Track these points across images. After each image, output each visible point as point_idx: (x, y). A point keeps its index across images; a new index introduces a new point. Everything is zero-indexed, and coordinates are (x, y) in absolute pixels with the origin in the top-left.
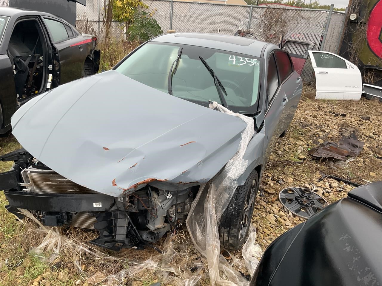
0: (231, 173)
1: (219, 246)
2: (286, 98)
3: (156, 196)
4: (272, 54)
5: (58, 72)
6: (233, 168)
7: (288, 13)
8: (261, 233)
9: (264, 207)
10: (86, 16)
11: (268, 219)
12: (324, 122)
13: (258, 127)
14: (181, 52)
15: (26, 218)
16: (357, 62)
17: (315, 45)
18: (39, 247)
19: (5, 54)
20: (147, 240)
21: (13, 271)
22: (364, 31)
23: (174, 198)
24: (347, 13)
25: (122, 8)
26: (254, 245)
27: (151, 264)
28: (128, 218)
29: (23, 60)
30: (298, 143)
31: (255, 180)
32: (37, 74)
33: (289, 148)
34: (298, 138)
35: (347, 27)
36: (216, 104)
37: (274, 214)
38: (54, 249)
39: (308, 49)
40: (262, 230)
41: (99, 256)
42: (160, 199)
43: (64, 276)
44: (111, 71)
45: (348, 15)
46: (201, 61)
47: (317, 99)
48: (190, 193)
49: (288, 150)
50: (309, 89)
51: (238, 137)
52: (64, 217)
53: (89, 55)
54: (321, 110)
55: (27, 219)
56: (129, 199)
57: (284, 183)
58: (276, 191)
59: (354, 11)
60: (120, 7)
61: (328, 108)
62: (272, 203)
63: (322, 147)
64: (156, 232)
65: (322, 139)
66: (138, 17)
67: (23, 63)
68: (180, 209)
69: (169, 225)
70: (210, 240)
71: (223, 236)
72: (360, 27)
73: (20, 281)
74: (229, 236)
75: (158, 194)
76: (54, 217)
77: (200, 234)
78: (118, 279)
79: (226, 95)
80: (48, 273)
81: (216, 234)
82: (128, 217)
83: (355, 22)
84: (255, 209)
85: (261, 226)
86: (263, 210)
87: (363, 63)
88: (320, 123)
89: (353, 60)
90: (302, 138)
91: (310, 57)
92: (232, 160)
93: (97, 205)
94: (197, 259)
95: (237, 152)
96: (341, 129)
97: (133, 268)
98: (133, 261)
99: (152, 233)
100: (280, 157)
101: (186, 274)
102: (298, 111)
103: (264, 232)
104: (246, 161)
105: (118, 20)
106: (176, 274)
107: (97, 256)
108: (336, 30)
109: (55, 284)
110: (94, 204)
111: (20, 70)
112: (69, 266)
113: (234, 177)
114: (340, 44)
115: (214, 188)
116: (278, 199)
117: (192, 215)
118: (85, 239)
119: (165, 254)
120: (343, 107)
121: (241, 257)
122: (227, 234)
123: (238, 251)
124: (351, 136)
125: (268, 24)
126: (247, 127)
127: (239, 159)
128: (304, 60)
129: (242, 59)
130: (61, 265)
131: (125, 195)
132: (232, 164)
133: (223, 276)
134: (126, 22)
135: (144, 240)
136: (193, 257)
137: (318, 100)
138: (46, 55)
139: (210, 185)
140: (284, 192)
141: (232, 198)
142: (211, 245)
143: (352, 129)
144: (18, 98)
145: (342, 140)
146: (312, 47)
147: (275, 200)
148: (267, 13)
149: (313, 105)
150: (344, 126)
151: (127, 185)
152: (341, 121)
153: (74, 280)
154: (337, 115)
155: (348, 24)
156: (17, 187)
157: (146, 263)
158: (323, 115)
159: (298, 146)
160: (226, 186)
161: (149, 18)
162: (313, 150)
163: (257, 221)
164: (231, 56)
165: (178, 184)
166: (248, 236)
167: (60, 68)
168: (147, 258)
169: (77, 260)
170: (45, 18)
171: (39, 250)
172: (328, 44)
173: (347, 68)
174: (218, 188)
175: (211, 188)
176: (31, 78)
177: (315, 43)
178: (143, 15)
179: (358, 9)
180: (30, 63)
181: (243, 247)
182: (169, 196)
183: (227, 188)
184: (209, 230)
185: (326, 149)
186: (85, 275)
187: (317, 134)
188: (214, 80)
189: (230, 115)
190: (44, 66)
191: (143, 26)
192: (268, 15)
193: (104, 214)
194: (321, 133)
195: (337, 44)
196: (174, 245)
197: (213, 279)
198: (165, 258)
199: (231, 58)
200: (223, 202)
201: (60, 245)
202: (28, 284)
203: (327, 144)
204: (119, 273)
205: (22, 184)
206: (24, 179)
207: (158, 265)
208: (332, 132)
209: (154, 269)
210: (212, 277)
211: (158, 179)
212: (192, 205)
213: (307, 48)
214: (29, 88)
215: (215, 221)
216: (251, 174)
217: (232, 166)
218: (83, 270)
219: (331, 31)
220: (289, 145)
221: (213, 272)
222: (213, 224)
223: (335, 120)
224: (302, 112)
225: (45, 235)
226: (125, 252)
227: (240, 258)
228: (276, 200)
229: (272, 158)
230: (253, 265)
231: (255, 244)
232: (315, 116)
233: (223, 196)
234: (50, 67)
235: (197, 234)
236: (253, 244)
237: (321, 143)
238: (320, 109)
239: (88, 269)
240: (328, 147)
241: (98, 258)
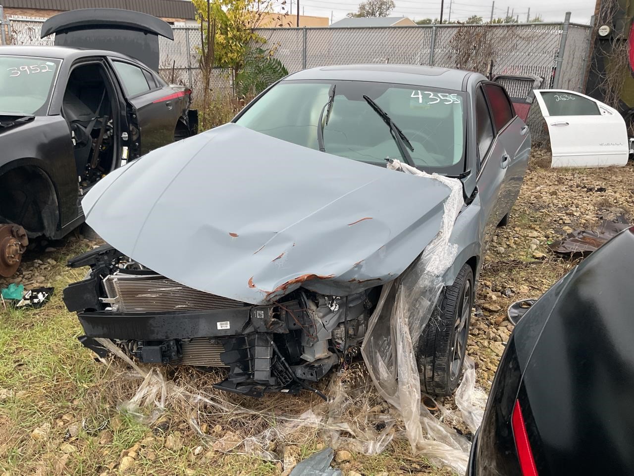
0: (432, 266)
1: (418, 384)
2: (508, 156)
3: (313, 307)
4: (479, 87)
5: (137, 144)
6: (434, 257)
7: (496, 33)
8: (483, 370)
9: (485, 332)
10: (170, 60)
11: (493, 349)
12: (571, 201)
13: (469, 196)
14: (334, 92)
15: (110, 355)
16: (616, 105)
17: (543, 81)
18: (132, 400)
19: (59, 115)
20: (303, 377)
21: (96, 438)
22: (625, 52)
23: (341, 310)
24: (593, 26)
25: (225, 45)
26: (474, 389)
27: (311, 419)
28: (271, 345)
29: (83, 126)
30: (530, 235)
31: (469, 280)
32: (104, 148)
33: (517, 243)
34: (530, 227)
35: (595, 48)
36: (397, 163)
37: (502, 341)
38: (157, 403)
39: (532, 88)
40: (484, 366)
41: (229, 410)
42: (320, 312)
43: (175, 441)
44: (229, 125)
45: (596, 29)
46: (367, 102)
47: (553, 168)
48: (366, 303)
49: (514, 246)
50: (539, 153)
51: (438, 209)
52: (172, 348)
53: (181, 117)
54: (563, 183)
55: (113, 357)
56: (273, 312)
57: (513, 294)
58: (502, 307)
59: (604, 21)
60: (222, 44)
61: (573, 180)
62: (497, 325)
63: (571, 239)
64: (316, 365)
65: (569, 226)
66: (251, 58)
67: (83, 131)
68: (352, 330)
69: (335, 355)
70: (404, 374)
71: (423, 370)
72: (617, 46)
73: (107, 452)
74: (433, 370)
75: (317, 305)
76: (157, 348)
77: (385, 370)
78: (261, 443)
79: (412, 150)
80: (150, 439)
81: (413, 365)
82: (272, 343)
83: (608, 40)
84: (470, 335)
85: (482, 360)
86: (484, 336)
87: (627, 104)
88: (563, 203)
89: (609, 101)
90: (535, 226)
91: (537, 100)
92: (432, 246)
93: (223, 326)
94: (383, 412)
95: (439, 233)
96: (600, 210)
97: (283, 426)
98: (282, 415)
99: (310, 366)
100: (502, 256)
101: (369, 433)
102: (525, 187)
103: (487, 368)
104: (454, 246)
105: (219, 65)
106: (352, 433)
107: (225, 409)
108: (577, 54)
109: (162, 454)
110: (218, 324)
111: (79, 141)
112: (181, 428)
113: (436, 272)
114: (585, 77)
115: (405, 292)
116: (507, 319)
117: (370, 339)
118: (203, 385)
119: (332, 401)
120: (599, 178)
121: (455, 408)
122: (430, 367)
123: (448, 399)
124: (617, 220)
125: (463, 53)
126: (452, 194)
127: (443, 243)
128: (527, 106)
129: (432, 94)
130: (169, 426)
131: (269, 301)
132: (433, 251)
133: (429, 436)
134: (232, 67)
135: (298, 378)
136: (377, 408)
137: (556, 169)
138: (117, 116)
139: (397, 287)
140: (515, 307)
141: (436, 306)
142: (406, 384)
143: (618, 209)
144: (80, 183)
145: (604, 226)
146: (540, 85)
147: (501, 320)
148: (460, 35)
149: (549, 177)
150: (604, 205)
151: (271, 287)
152: (598, 199)
153: (191, 448)
154: (591, 190)
155: (596, 43)
156: (96, 305)
157: (304, 418)
158: (567, 191)
159: (531, 238)
160: (425, 287)
161: (268, 58)
162: (556, 244)
163: (475, 354)
164: (414, 92)
165: (349, 283)
166: (463, 376)
167: (140, 136)
168: (304, 411)
169: (193, 417)
170: (113, 60)
171: (132, 405)
172: (566, 78)
173: (600, 114)
174: (411, 291)
175: (400, 292)
176: (96, 154)
177: (543, 76)
178: (259, 53)
179: (612, 17)
180: (93, 130)
181: (456, 392)
182: (334, 306)
183: (427, 290)
184: (402, 361)
185: (577, 241)
186: (208, 439)
187: (560, 219)
188: (391, 129)
189: (422, 177)
190: (115, 134)
191: (261, 71)
192: (462, 37)
193: (234, 340)
194: (566, 218)
195: (580, 78)
196: (345, 388)
197: (413, 438)
198: (333, 408)
199: (414, 95)
200: (421, 314)
201: (164, 395)
202: (119, 455)
203: (579, 234)
204: (262, 433)
205: (105, 300)
206: (107, 291)
207: (322, 420)
208: (585, 215)
209: (317, 426)
210: (410, 435)
211: (318, 275)
212: (370, 322)
213: (530, 86)
214: (93, 169)
215: (409, 346)
216: (463, 269)
217: (432, 254)
218: (205, 433)
219: (569, 57)
220: (516, 239)
221: (413, 427)
222: (407, 350)
223: (588, 197)
224: (530, 187)
225: (139, 382)
226: (268, 403)
227: (453, 409)
228: (504, 320)
229: (490, 259)
230: (476, 417)
231: (475, 387)
232: (554, 193)
233: (420, 303)
234: (125, 135)
235: (380, 370)
236: (472, 386)
237: (568, 233)
238: (560, 181)
239: (211, 432)
240: (580, 238)
241: (227, 412)
